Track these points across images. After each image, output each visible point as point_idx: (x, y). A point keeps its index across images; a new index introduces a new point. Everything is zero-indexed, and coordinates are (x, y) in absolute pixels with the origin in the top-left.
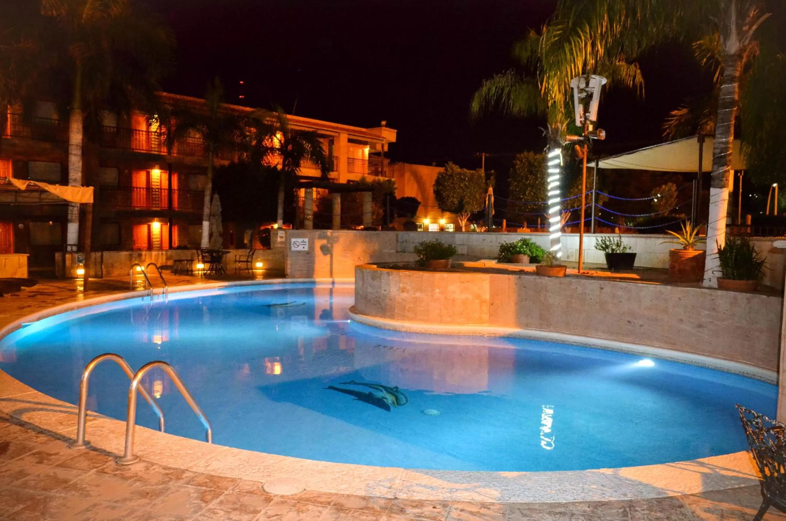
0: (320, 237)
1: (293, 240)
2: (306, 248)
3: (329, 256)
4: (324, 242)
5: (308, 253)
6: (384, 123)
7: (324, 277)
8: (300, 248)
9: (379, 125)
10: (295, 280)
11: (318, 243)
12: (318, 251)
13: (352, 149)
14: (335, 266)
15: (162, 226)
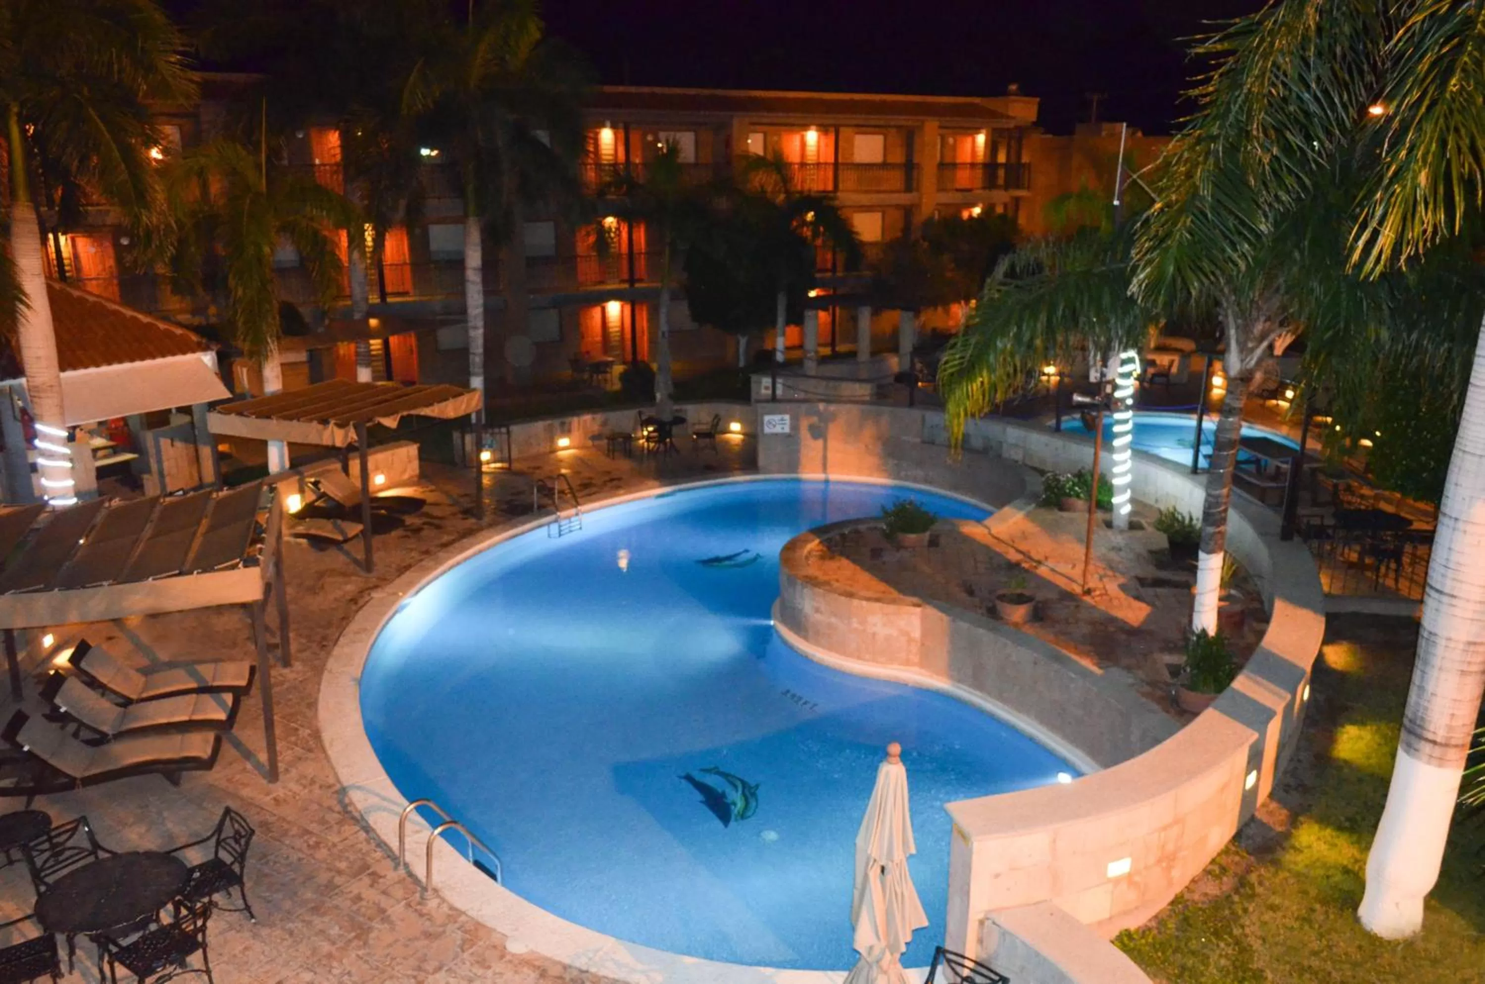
0: (809, 414)
1: (767, 418)
2: (787, 430)
3: (820, 442)
4: (815, 419)
5: (789, 436)
6: (1013, 87)
7: (814, 472)
8: (778, 429)
9: (1005, 93)
10: (768, 476)
11: (804, 424)
12: (805, 433)
13: (951, 140)
14: (830, 455)
15: (622, 307)
